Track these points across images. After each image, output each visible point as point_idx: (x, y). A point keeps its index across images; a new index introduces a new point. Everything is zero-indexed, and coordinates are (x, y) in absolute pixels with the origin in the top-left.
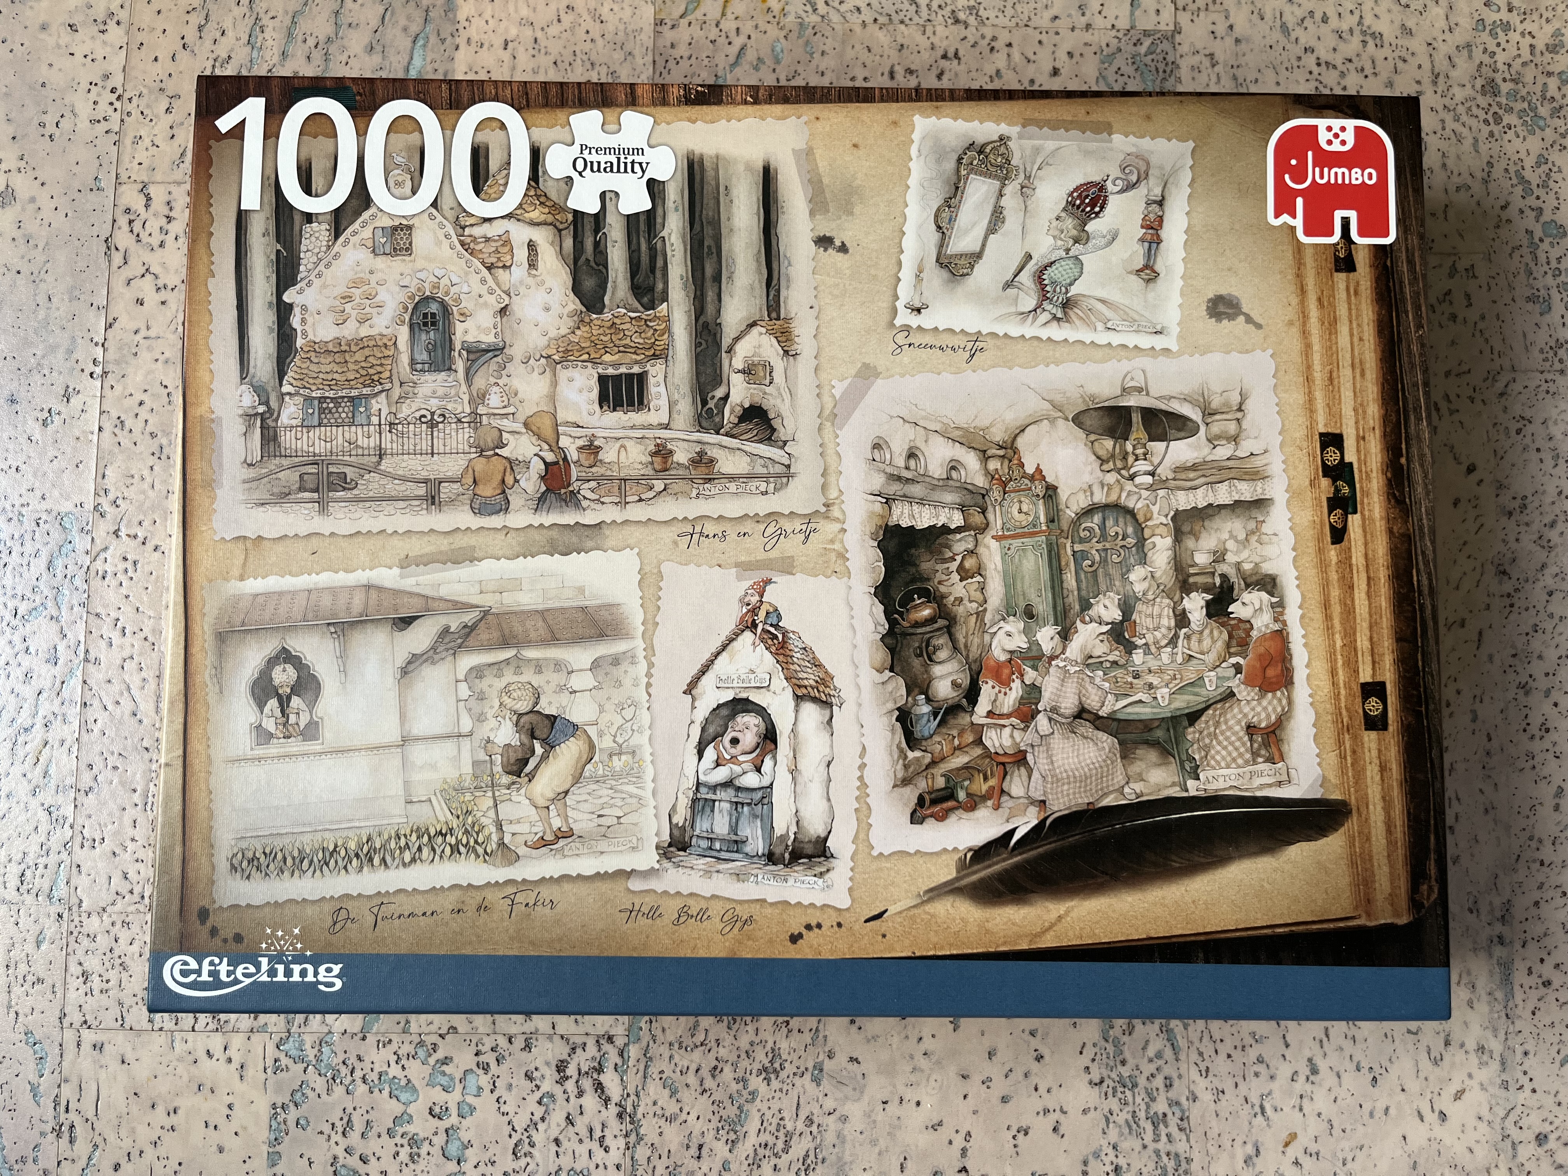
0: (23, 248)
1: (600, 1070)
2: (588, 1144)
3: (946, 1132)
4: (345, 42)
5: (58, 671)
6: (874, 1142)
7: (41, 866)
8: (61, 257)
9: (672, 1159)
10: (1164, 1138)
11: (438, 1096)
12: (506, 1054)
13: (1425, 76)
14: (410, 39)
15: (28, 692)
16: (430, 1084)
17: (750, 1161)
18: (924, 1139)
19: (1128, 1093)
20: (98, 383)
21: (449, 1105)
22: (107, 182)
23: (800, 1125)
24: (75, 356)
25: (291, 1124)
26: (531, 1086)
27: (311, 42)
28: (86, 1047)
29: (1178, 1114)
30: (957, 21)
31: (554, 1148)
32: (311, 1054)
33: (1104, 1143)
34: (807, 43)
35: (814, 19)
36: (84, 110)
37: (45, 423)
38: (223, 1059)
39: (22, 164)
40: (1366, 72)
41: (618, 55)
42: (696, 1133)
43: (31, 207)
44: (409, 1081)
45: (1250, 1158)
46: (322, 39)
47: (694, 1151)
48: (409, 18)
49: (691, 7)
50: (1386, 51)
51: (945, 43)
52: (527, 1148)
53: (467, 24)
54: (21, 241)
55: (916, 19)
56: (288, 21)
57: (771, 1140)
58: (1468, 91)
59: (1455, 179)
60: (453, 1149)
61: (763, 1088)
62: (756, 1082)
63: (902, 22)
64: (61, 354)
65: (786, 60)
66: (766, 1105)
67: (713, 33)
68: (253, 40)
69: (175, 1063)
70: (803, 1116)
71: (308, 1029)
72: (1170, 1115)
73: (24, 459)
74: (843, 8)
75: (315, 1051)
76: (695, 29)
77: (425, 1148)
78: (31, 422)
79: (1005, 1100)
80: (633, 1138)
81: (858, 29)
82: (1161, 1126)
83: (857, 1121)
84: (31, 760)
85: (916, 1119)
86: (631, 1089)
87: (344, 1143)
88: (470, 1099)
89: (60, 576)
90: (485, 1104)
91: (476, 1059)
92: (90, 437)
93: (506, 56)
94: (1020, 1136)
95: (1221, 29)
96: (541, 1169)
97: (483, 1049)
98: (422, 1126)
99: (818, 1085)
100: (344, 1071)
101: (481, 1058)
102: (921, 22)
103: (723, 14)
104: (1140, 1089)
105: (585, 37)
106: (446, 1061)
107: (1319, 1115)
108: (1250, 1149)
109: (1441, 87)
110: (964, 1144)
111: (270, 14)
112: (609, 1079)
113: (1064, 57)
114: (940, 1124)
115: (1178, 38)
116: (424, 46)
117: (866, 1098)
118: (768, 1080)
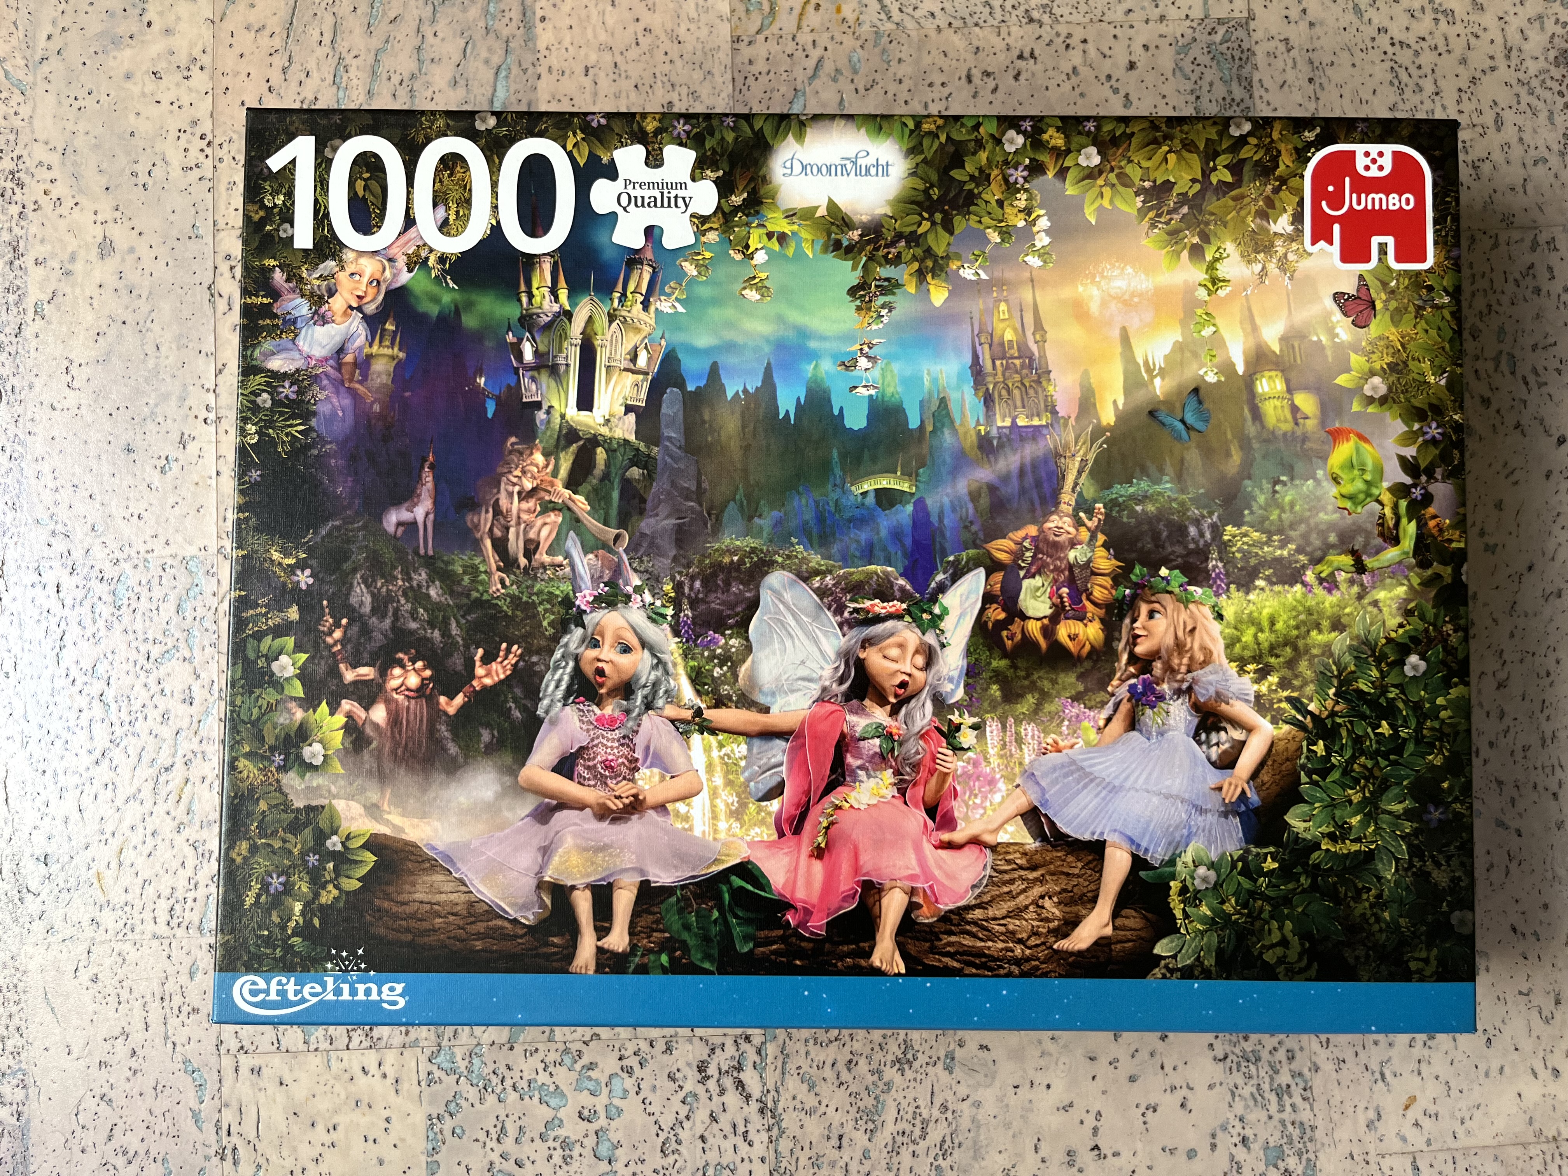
0: (126, 298)
1: (739, 1068)
2: (732, 1140)
3: (1076, 1113)
4: (428, 78)
5: (193, 710)
6: (1008, 1125)
7: (190, 901)
8: (166, 307)
9: (814, 1151)
10: (1288, 1108)
11: (585, 1099)
12: (649, 1057)
13: (1498, 50)
14: (493, 71)
15: (166, 732)
16: (578, 1089)
17: (890, 1148)
18: (1056, 1120)
19: (1252, 1068)
20: (213, 429)
21: (598, 1108)
22: (205, 229)
23: (936, 1113)
24: (188, 403)
25: (447, 1133)
26: (673, 1086)
27: (396, 79)
28: (244, 1071)
29: (1302, 1085)
30: (1031, 20)
31: (700, 1144)
32: (462, 1065)
33: (1231, 1116)
34: (884, 51)
35: (889, 26)
36: (176, 159)
37: (163, 470)
38: (378, 1076)
39: (118, 214)
40: (1440, 50)
41: (698, 75)
42: (836, 1124)
43: (130, 258)
44: (557, 1087)
45: (1372, 1122)
46: (406, 76)
47: (834, 1142)
48: (490, 50)
49: (766, 22)
50: (1459, 28)
51: (1020, 44)
52: (674, 1146)
53: (547, 53)
54: (124, 292)
55: (991, 21)
56: (371, 59)
57: (908, 1128)
58: (1542, 64)
59: (1532, 152)
60: (604, 1150)
61: (897, 1078)
62: (890, 1073)
63: (976, 25)
64: (173, 403)
65: (863, 69)
66: (901, 1094)
67: (790, 47)
68: (337, 80)
69: (332, 1082)
70: (937, 1104)
71: (457, 1042)
72: (1293, 1087)
73: (145, 506)
74: (918, 14)
75: (466, 1063)
76: (772, 46)
77: (577, 1150)
78: (149, 469)
79: (1132, 1079)
80: (775, 1132)
81: (933, 34)
82: (1286, 1097)
83: (990, 1107)
84: (173, 798)
85: (1047, 1101)
86: (770, 1085)
87: (499, 1148)
88: (616, 1102)
89: (189, 619)
90: (633, 1105)
91: (620, 1063)
92: (209, 481)
93: (587, 82)
94: (1149, 1113)
95: (1294, 14)
96: (689, 1165)
97: (627, 1054)
98: (573, 1129)
99: (951, 1073)
100: (495, 1080)
101: (625, 1062)
102: (996, 23)
103: (799, 28)
104: (1263, 1063)
105: (664, 58)
106: (592, 1066)
107: (1437, 1078)
108: (1372, 1114)
109: (1514, 61)
110: (1095, 1123)
111: (353, 53)
112: (749, 1077)
113: (1141, 50)
114: (1071, 1105)
115: (1252, 25)
116: (507, 77)
117: (997, 1083)
118: (902, 1071)
